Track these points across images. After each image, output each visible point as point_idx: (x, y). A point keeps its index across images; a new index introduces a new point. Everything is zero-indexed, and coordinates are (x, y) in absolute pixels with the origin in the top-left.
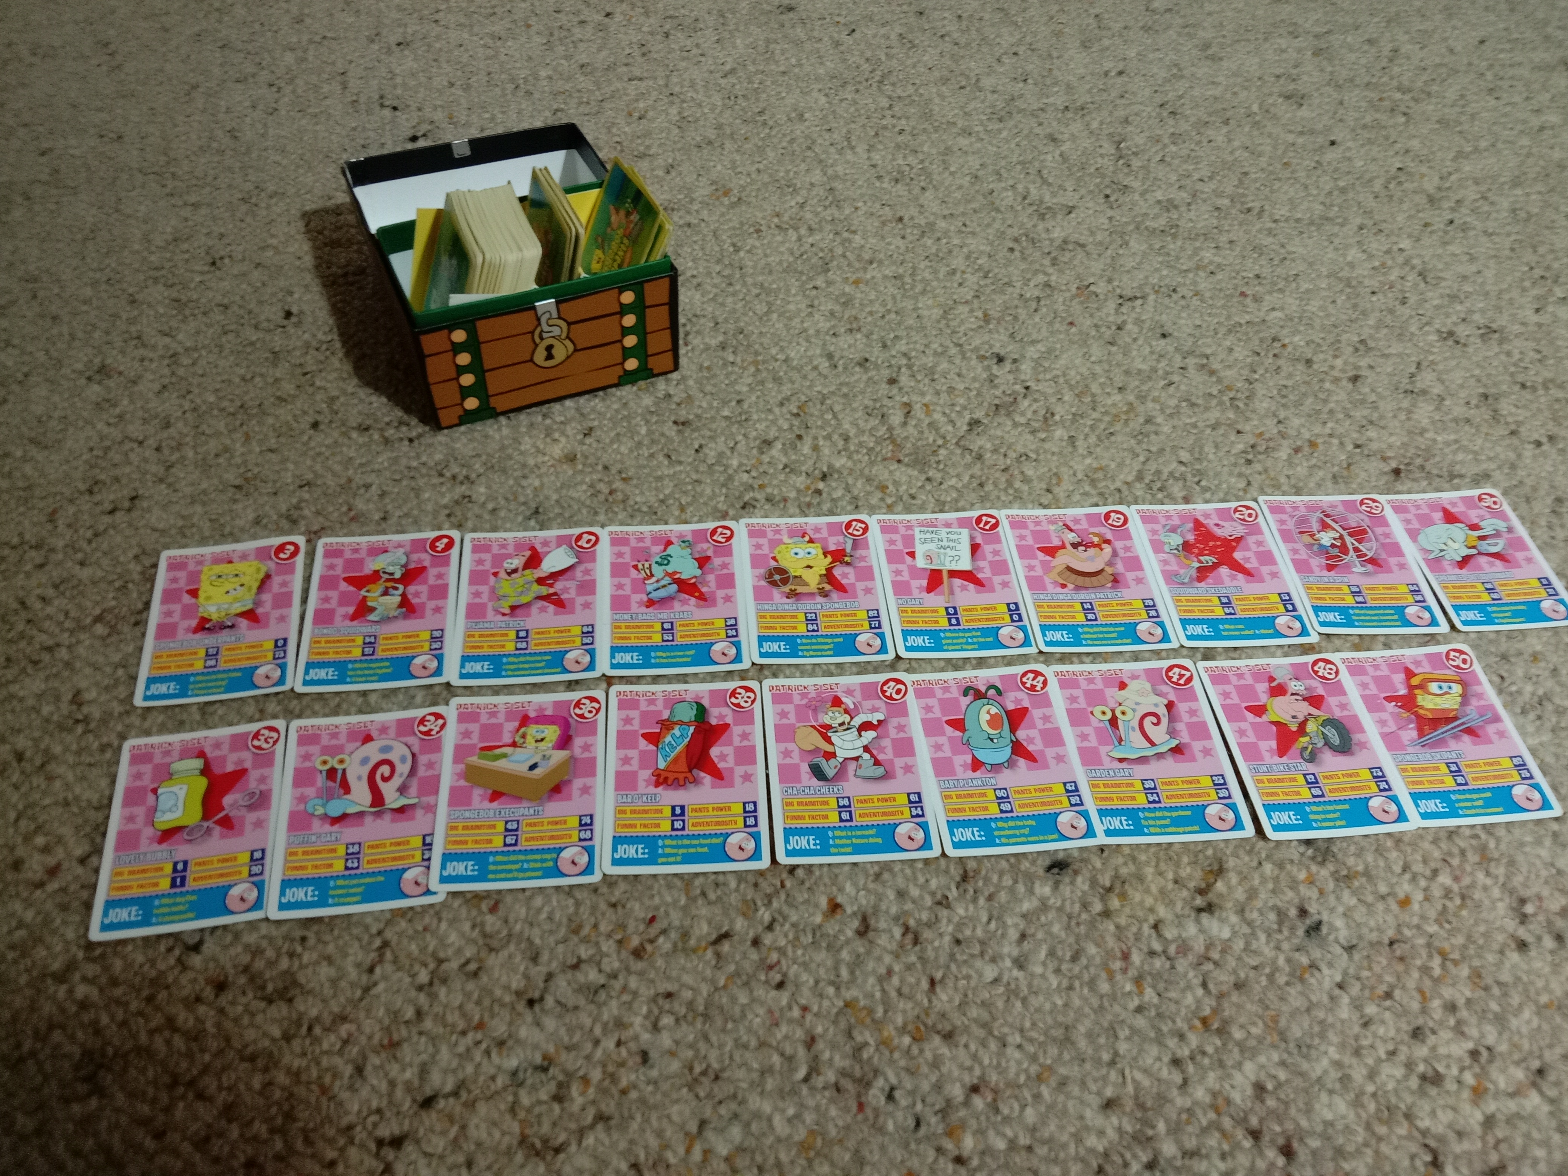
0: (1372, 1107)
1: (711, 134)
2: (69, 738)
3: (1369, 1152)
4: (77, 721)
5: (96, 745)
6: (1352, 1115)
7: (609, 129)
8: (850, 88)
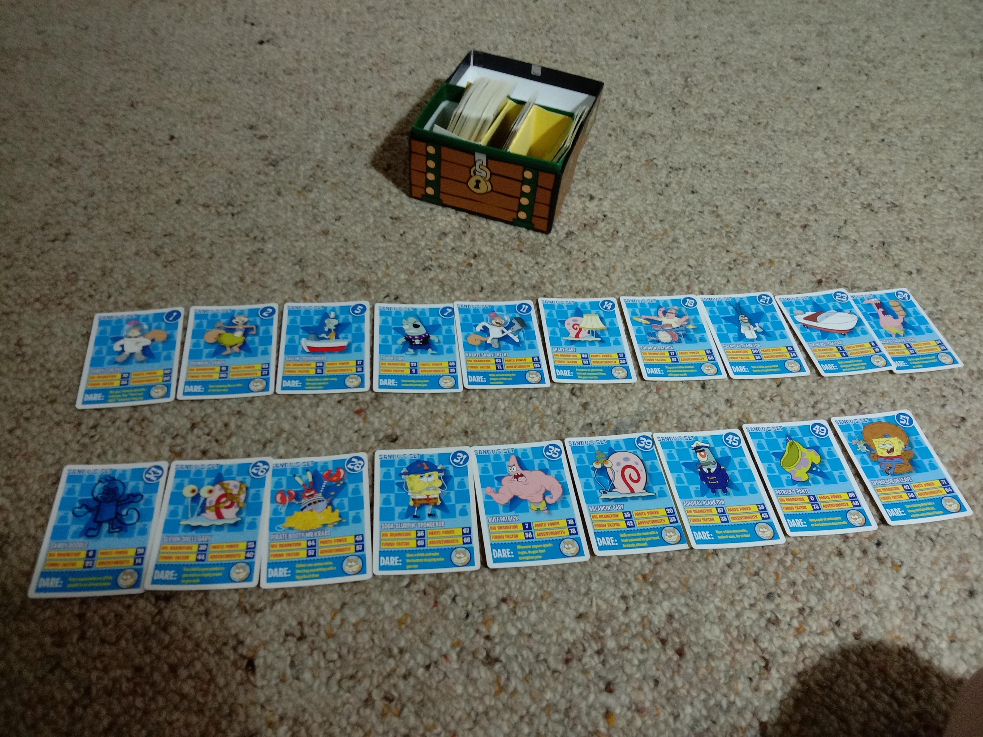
0: (735, 634)
1: (440, 53)
2: (11, 364)
3: (728, 658)
4: (18, 355)
5: (26, 369)
6: (722, 637)
7: (379, 47)
8: (529, 33)
